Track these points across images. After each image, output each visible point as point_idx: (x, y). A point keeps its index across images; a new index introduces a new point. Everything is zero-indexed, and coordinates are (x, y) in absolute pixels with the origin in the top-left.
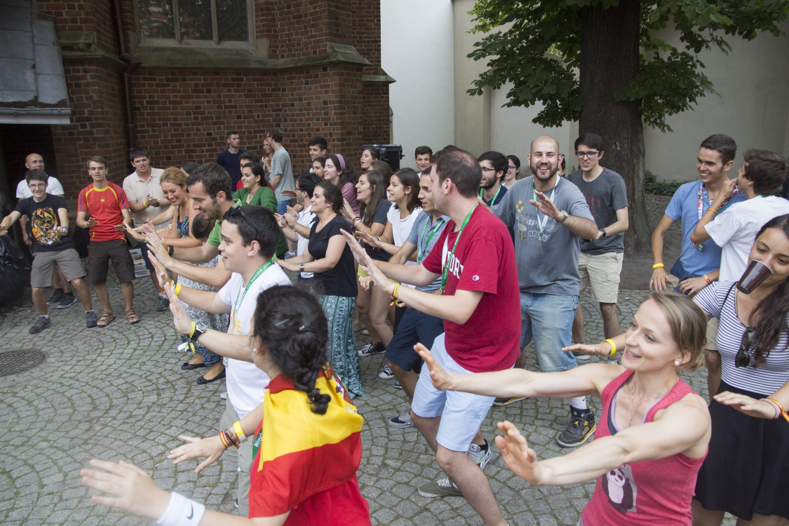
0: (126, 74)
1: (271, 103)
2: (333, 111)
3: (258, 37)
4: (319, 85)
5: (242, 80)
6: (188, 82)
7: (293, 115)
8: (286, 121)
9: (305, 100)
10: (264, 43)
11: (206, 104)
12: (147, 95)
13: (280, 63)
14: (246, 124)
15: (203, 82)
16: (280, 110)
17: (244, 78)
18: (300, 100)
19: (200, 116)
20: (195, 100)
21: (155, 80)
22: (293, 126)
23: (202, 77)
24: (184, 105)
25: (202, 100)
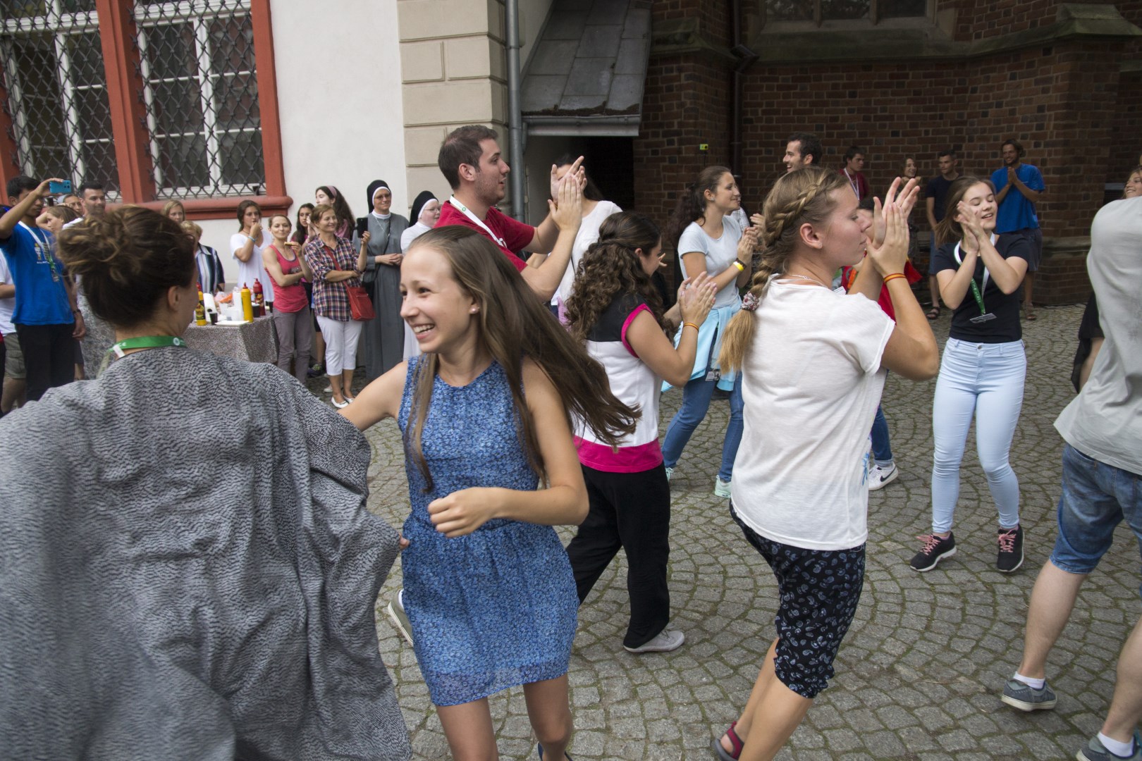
0: (737, 74)
1: (951, 112)
2: (1052, 123)
3: (940, 8)
4: (1033, 79)
5: (906, 76)
6: (823, 82)
7: (984, 131)
8: (971, 140)
9: (1007, 104)
10: (951, 15)
11: (846, 114)
12: (764, 101)
13: (974, 46)
14: (906, 145)
15: (845, 81)
16: (964, 123)
17: (911, 73)
18: (999, 105)
19: (836, 131)
20: (830, 107)
21: (777, 80)
22: (982, 148)
23: (845, 74)
24: (815, 115)
25: (841, 107)
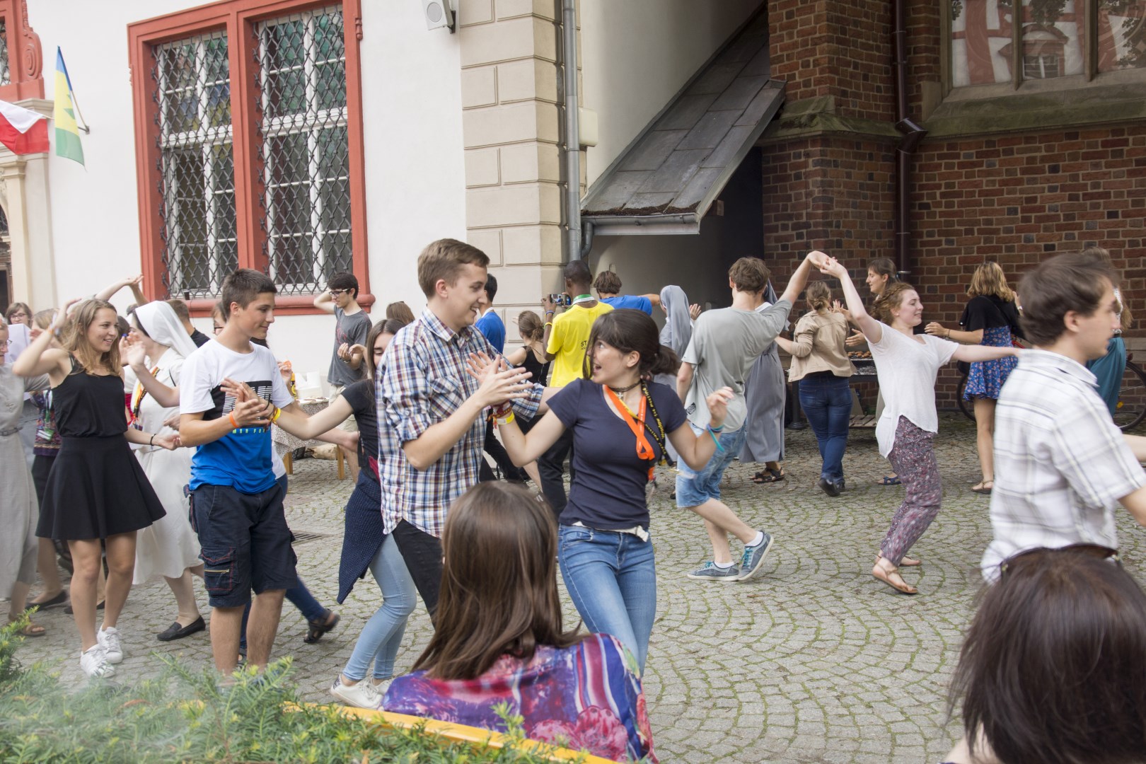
0: (902, 153)
6: (1016, 156)
11: (1047, 193)
12: (943, 182)
14: (1128, 228)
15: (1044, 153)
19: (1033, 215)
20: (1026, 186)
21: (957, 156)
23: (1043, 145)
24: (1006, 196)
25: (1039, 185)
